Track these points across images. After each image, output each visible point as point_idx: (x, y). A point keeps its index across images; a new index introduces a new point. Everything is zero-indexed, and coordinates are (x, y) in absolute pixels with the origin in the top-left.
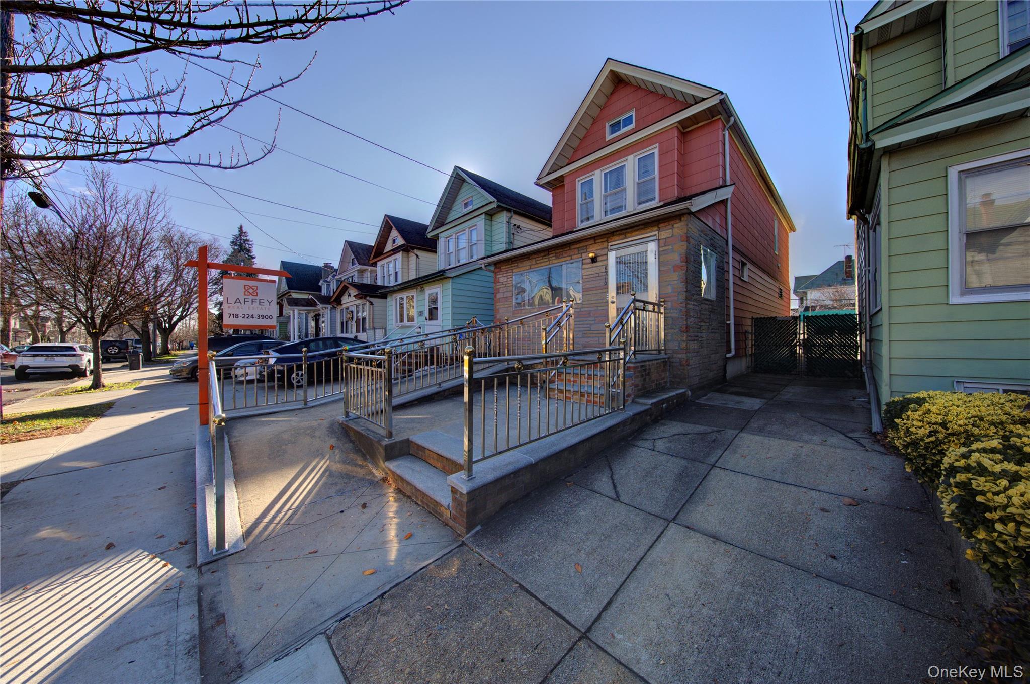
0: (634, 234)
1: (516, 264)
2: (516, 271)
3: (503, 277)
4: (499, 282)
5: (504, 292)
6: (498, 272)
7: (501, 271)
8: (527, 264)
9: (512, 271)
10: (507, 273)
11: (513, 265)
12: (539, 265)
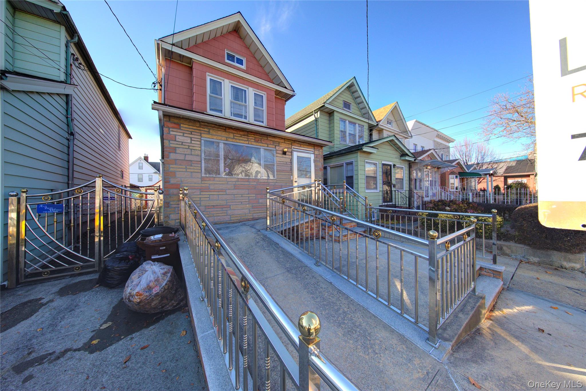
0: (305, 146)
1: (206, 130)
2: (206, 137)
3: (183, 136)
4: (175, 141)
5: (185, 155)
6: (173, 128)
7: (180, 129)
8: (223, 135)
9: (199, 134)
10: (191, 134)
11: (202, 129)
12: (238, 141)
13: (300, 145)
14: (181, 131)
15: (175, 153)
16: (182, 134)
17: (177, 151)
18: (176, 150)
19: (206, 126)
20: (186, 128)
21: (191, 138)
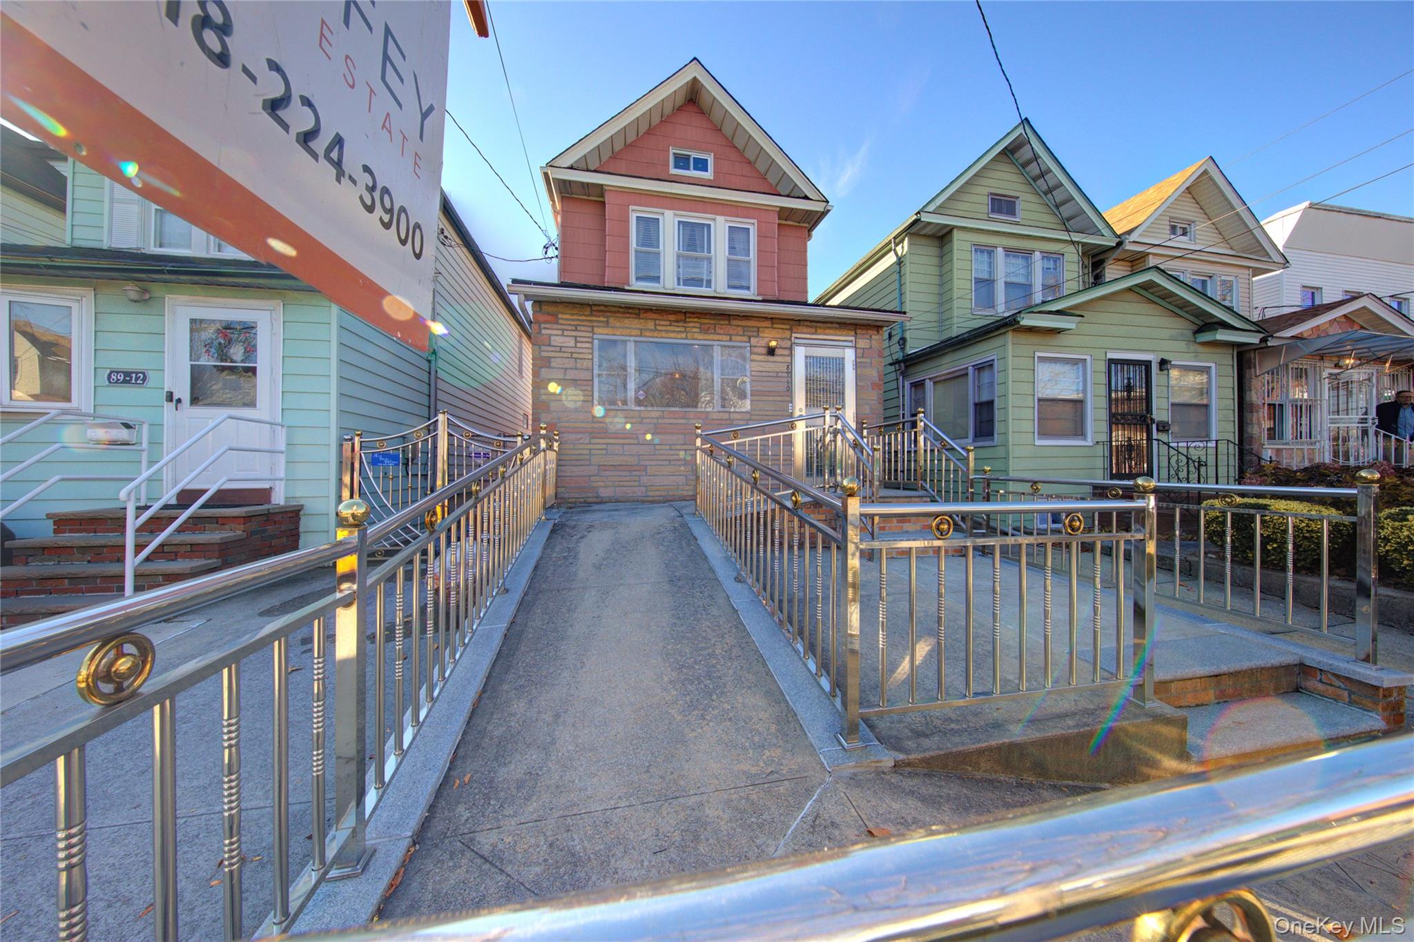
0: (827, 331)
1: (602, 319)
2: (602, 333)
3: (563, 335)
4: (550, 345)
5: (566, 369)
6: (546, 322)
7: (557, 323)
8: (634, 326)
9: (590, 329)
10: (576, 330)
11: (594, 318)
12: (664, 334)
13: (813, 330)
14: (559, 327)
15: (549, 367)
16: (560, 332)
17: (553, 364)
18: (550, 362)
19: (602, 311)
20: (567, 319)
21: (576, 337)
